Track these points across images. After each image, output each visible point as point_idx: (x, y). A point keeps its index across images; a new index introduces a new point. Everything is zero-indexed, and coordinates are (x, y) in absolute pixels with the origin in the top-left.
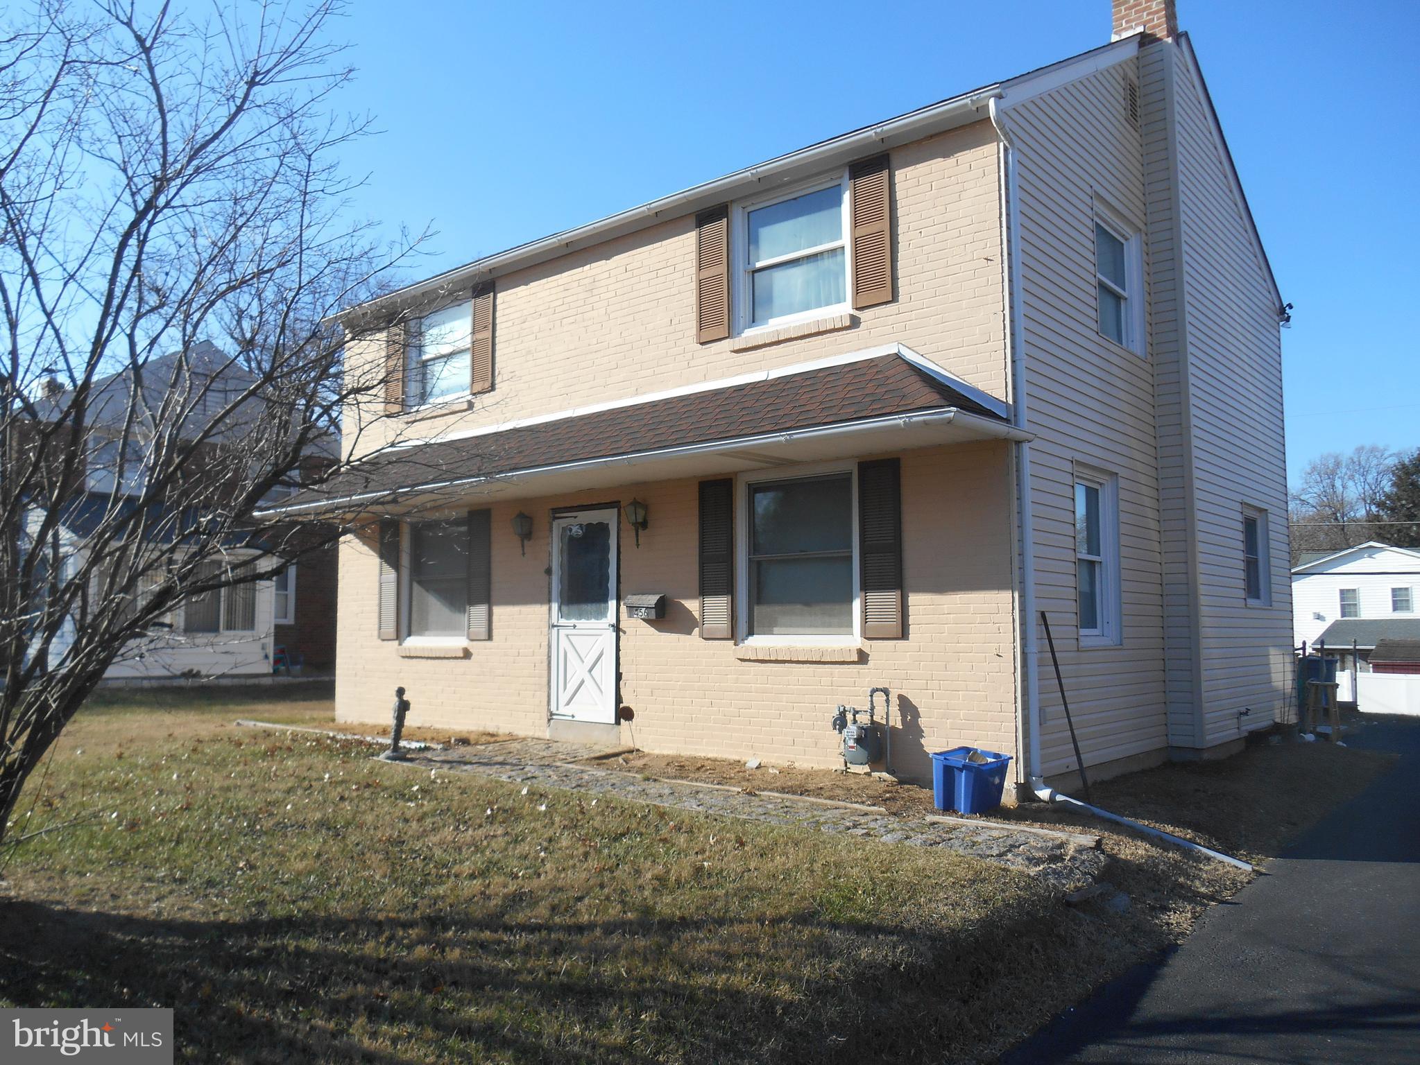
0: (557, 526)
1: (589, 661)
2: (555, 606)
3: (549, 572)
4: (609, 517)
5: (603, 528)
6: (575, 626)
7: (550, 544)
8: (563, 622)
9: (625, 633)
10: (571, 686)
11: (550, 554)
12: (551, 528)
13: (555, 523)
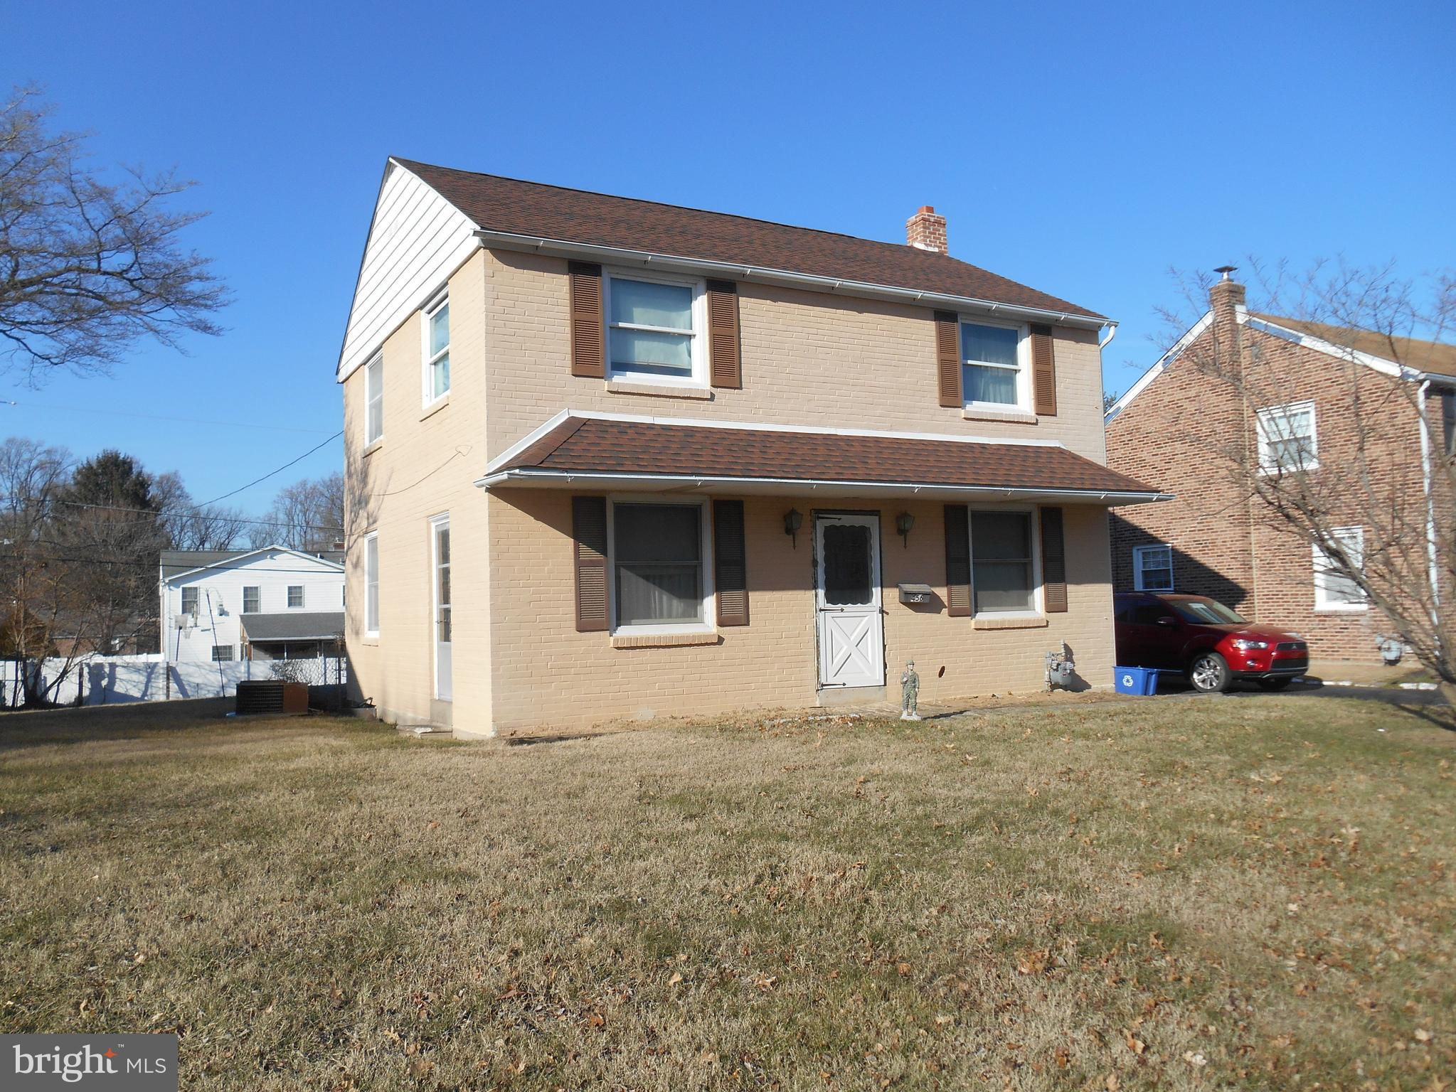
0: (821, 526)
1: (855, 637)
2: (821, 592)
3: (815, 563)
4: (871, 522)
5: (863, 533)
6: (842, 610)
7: (813, 540)
8: (830, 606)
9: (887, 613)
10: (838, 659)
11: (814, 549)
12: (814, 527)
13: (818, 523)
